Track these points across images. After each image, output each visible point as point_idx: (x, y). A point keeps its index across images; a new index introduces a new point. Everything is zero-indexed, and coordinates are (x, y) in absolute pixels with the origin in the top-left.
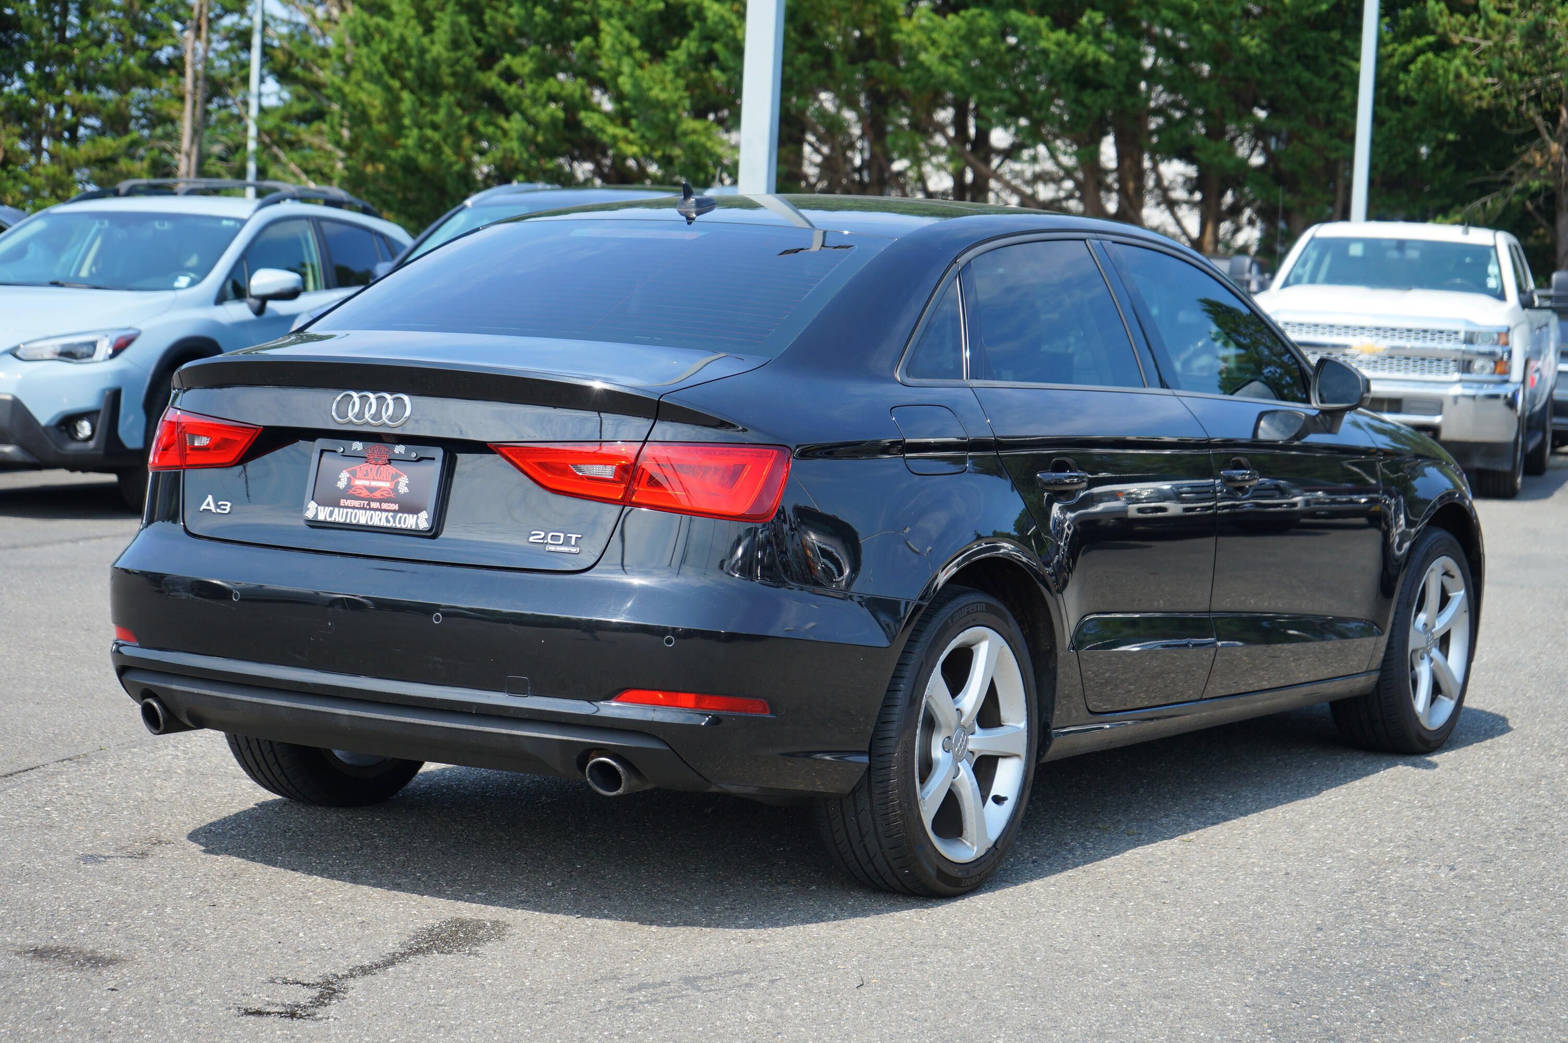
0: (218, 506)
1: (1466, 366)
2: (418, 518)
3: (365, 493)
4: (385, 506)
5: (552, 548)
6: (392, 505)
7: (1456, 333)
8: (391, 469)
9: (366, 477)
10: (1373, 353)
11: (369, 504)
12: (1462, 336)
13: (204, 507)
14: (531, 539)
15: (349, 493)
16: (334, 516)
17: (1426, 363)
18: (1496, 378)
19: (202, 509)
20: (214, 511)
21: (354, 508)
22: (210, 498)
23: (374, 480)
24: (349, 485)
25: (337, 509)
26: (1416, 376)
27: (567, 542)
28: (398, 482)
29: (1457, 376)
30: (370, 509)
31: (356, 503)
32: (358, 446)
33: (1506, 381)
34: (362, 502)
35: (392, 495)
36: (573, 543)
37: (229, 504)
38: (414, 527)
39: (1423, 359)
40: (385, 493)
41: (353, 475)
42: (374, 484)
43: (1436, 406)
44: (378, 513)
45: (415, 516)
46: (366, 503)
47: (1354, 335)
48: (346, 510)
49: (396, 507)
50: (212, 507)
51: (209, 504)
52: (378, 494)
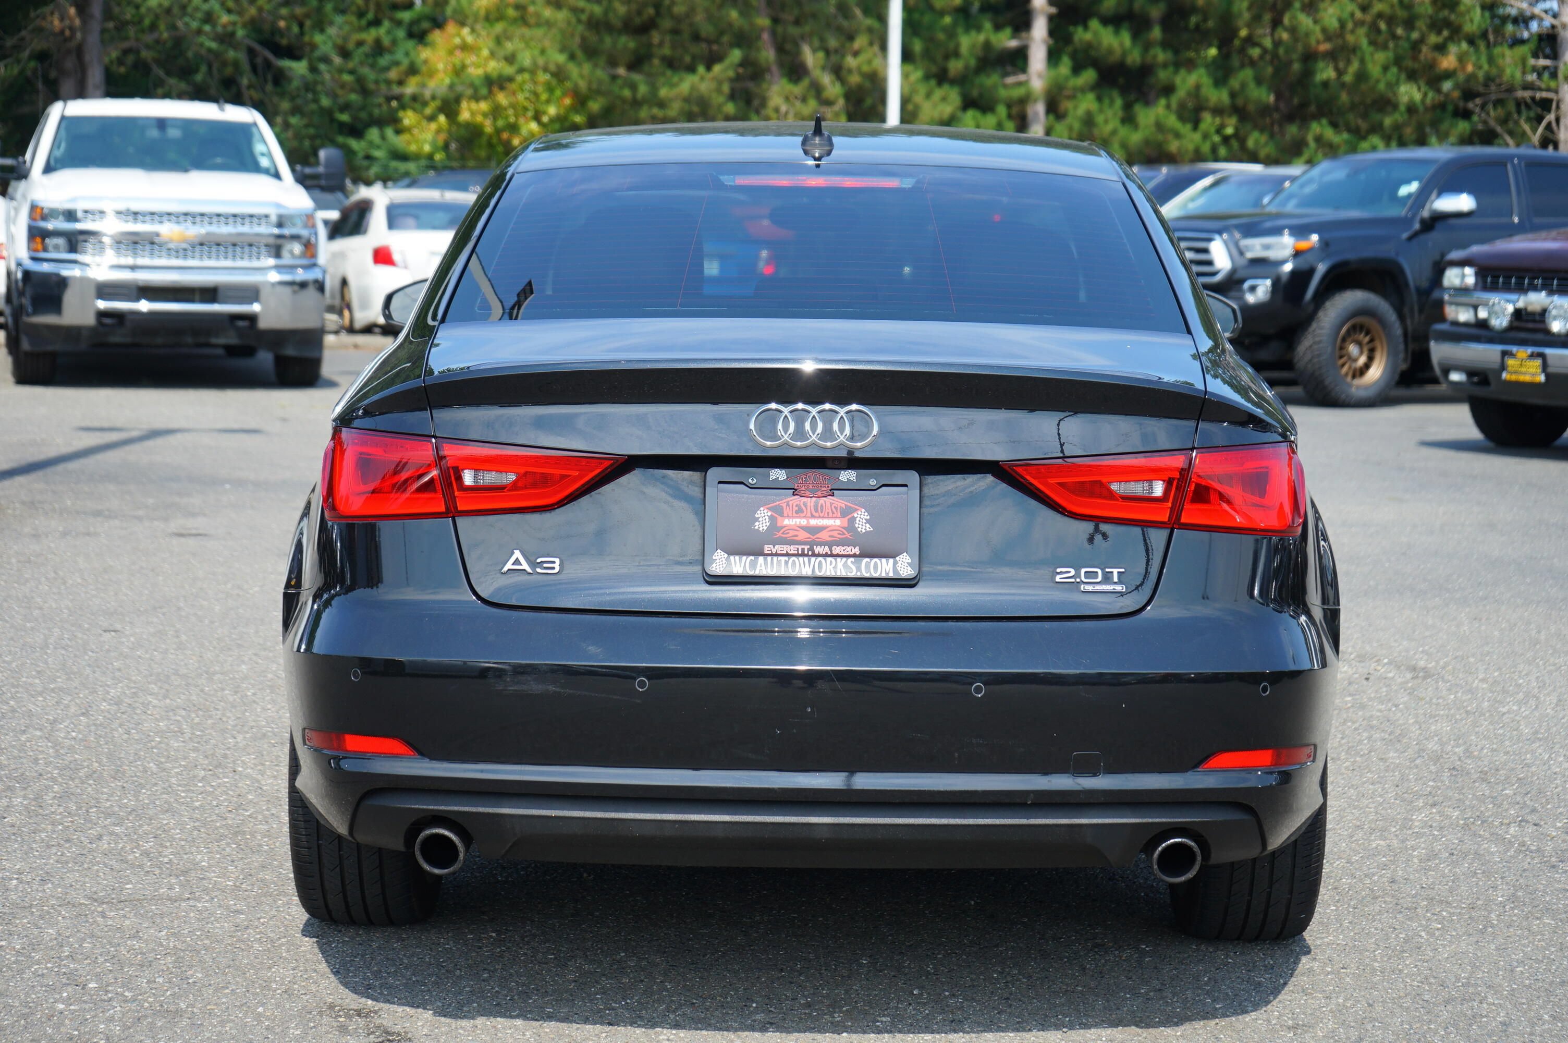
0: (533, 564)
1: (277, 252)
2: (895, 563)
3: (803, 535)
4: (837, 550)
5: (1090, 588)
6: (849, 549)
7: (267, 216)
8: (839, 501)
9: (799, 512)
10: (185, 241)
11: (811, 549)
12: (274, 219)
13: (509, 566)
14: (1058, 579)
15: (775, 535)
16: (758, 568)
17: (238, 249)
18: (304, 262)
19: (505, 569)
20: (529, 570)
21: (787, 555)
22: (517, 554)
23: (813, 516)
24: (774, 525)
25: (761, 559)
26: (228, 263)
27: (1107, 578)
28: (854, 519)
29: (271, 262)
30: (814, 555)
31: (792, 549)
32: (779, 474)
33: (314, 265)
34: (800, 547)
35: (848, 535)
36: (1116, 579)
37: (557, 560)
38: (891, 575)
39: (234, 245)
40: (835, 533)
41: (778, 511)
42: (813, 522)
43: (252, 293)
44: (829, 559)
45: (891, 561)
46: (806, 547)
47: (161, 222)
48: (780, 558)
49: (857, 551)
50: (525, 566)
51: (517, 562)
52: (824, 536)
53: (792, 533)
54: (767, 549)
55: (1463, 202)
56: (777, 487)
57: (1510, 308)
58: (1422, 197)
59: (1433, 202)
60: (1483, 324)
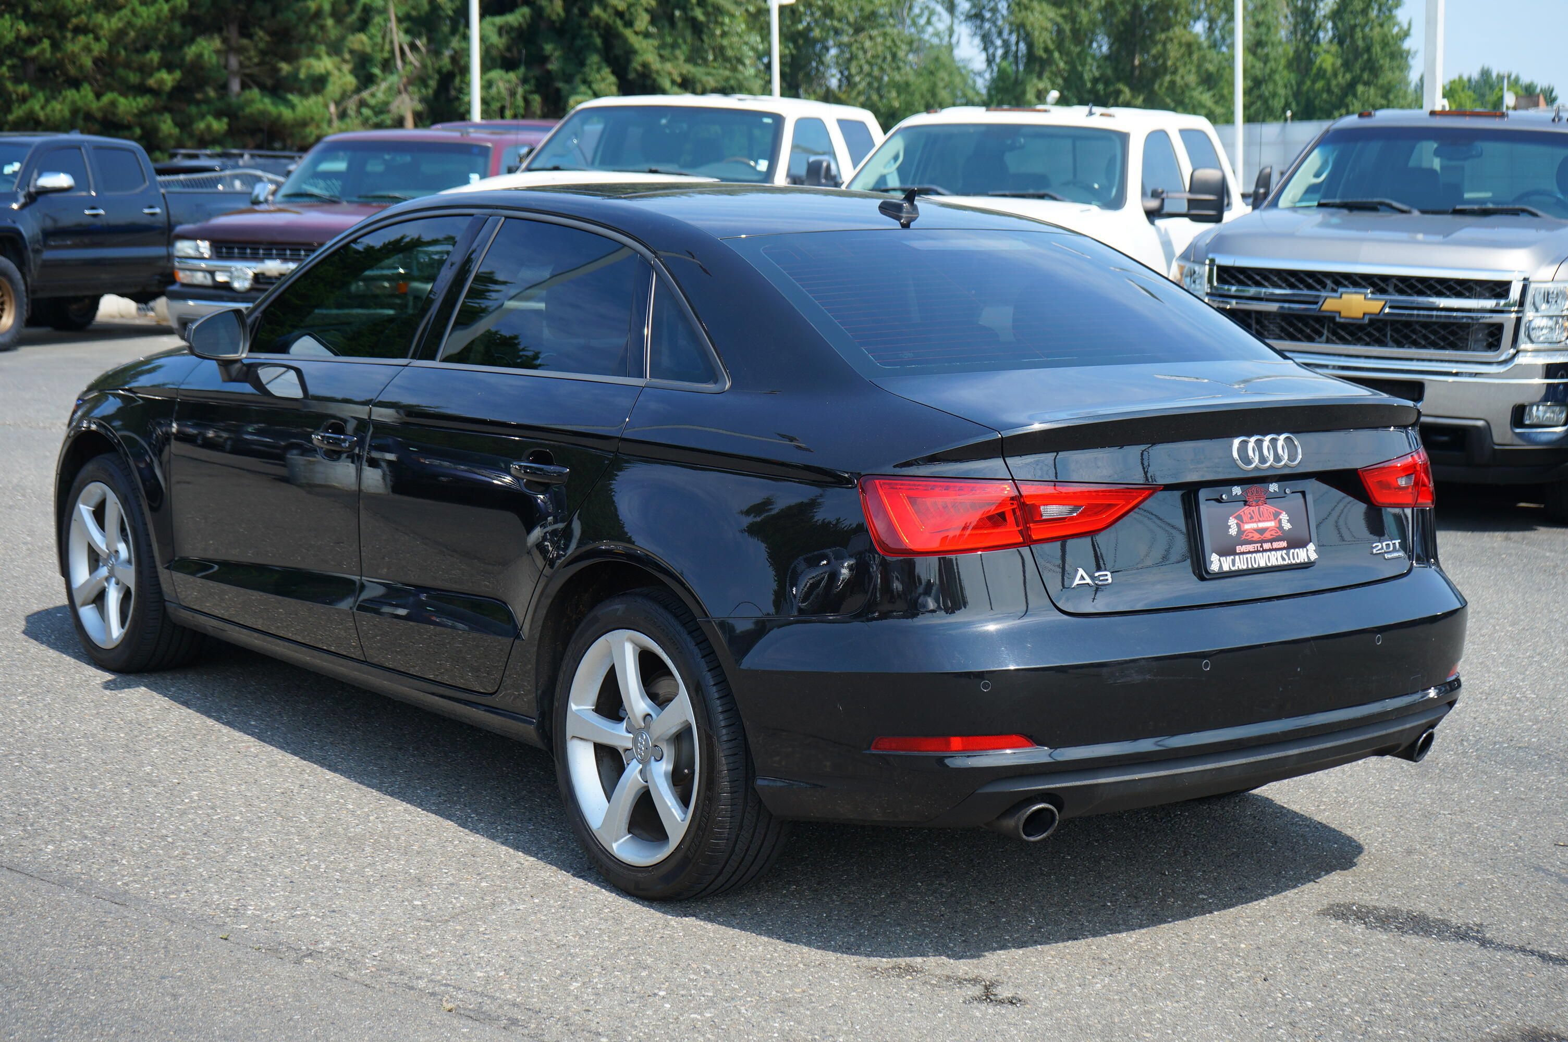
0: (1093, 578)
2: (1307, 551)
3: (1257, 536)
4: (1276, 545)
5: (1389, 556)
6: (1282, 543)
8: (1271, 508)
9: (1251, 518)
11: (1262, 546)
13: (1077, 581)
14: (1374, 551)
15: (1242, 539)
16: (1237, 565)
19: (1075, 585)
20: (1091, 583)
21: (1251, 552)
22: (1081, 572)
23: (1259, 521)
24: (1239, 530)
25: (1236, 557)
27: (1394, 548)
28: (1280, 519)
30: (1264, 550)
31: (1250, 547)
32: (1238, 491)
34: (1256, 546)
35: (1279, 533)
36: (1398, 548)
38: (1306, 560)
40: (1273, 533)
41: (1240, 520)
42: (1260, 525)
44: (1272, 553)
45: (1305, 549)
46: (1259, 545)
48: (1245, 556)
49: (1284, 544)
50: (1088, 580)
51: (1082, 578)
52: (1267, 535)
53: (1251, 535)
54: (1239, 549)
55: (63, 180)
56: (1234, 500)
57: (250, 274)
58: (25, 176)
59: (36, 180)
60: (226, 286)
